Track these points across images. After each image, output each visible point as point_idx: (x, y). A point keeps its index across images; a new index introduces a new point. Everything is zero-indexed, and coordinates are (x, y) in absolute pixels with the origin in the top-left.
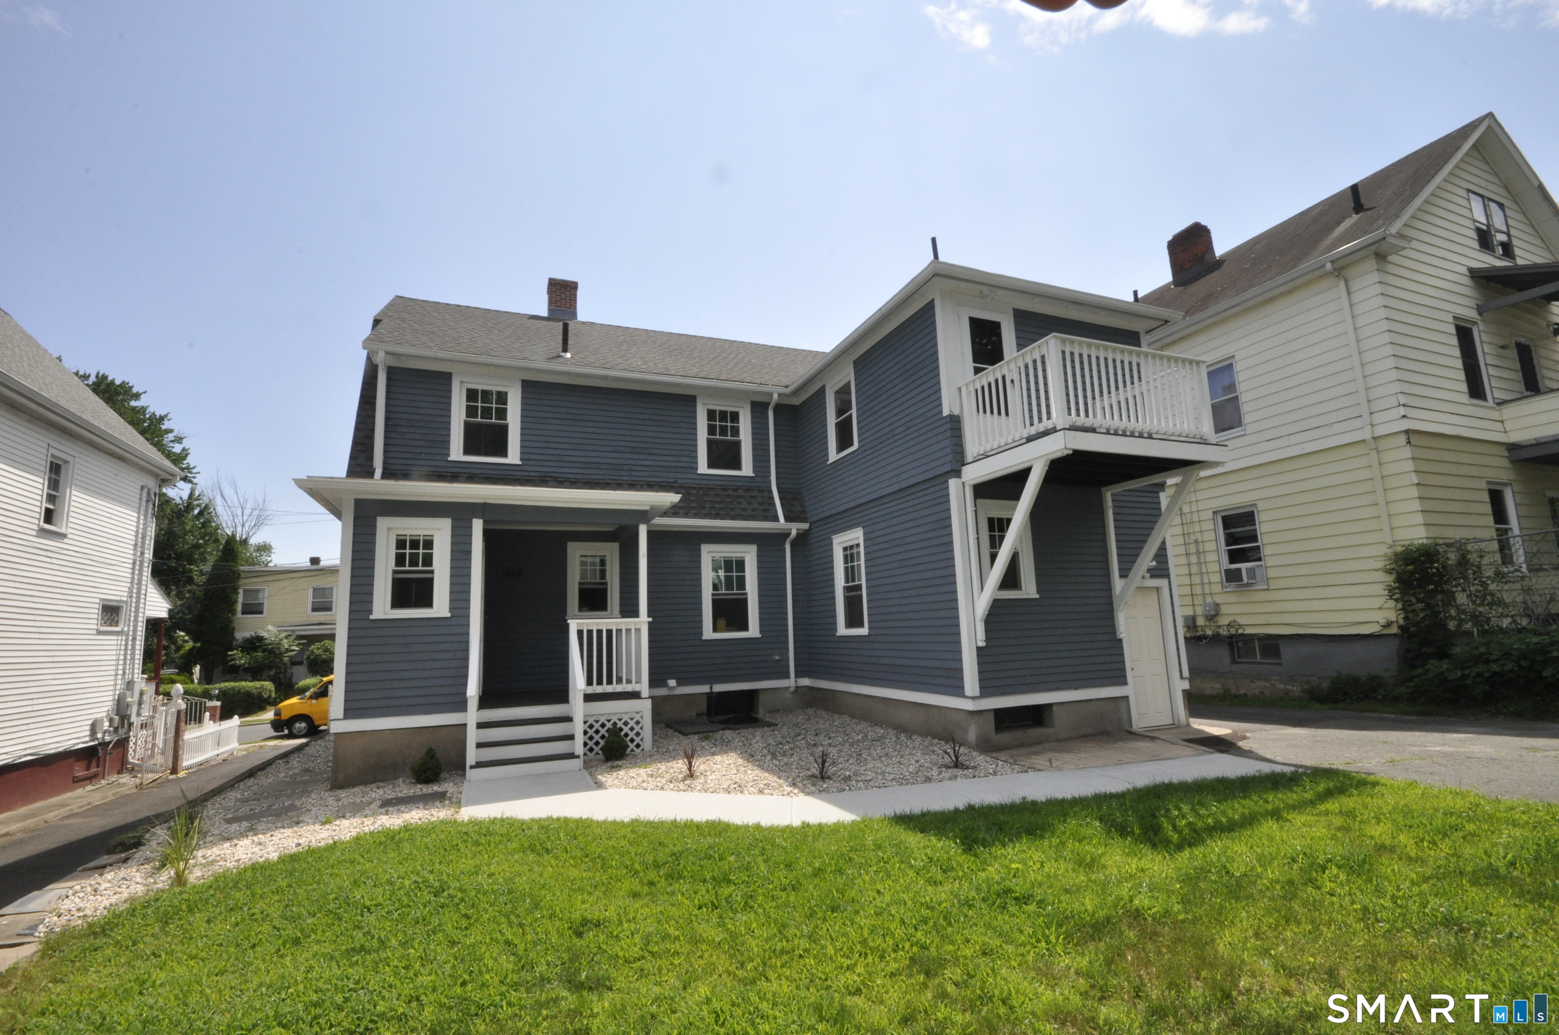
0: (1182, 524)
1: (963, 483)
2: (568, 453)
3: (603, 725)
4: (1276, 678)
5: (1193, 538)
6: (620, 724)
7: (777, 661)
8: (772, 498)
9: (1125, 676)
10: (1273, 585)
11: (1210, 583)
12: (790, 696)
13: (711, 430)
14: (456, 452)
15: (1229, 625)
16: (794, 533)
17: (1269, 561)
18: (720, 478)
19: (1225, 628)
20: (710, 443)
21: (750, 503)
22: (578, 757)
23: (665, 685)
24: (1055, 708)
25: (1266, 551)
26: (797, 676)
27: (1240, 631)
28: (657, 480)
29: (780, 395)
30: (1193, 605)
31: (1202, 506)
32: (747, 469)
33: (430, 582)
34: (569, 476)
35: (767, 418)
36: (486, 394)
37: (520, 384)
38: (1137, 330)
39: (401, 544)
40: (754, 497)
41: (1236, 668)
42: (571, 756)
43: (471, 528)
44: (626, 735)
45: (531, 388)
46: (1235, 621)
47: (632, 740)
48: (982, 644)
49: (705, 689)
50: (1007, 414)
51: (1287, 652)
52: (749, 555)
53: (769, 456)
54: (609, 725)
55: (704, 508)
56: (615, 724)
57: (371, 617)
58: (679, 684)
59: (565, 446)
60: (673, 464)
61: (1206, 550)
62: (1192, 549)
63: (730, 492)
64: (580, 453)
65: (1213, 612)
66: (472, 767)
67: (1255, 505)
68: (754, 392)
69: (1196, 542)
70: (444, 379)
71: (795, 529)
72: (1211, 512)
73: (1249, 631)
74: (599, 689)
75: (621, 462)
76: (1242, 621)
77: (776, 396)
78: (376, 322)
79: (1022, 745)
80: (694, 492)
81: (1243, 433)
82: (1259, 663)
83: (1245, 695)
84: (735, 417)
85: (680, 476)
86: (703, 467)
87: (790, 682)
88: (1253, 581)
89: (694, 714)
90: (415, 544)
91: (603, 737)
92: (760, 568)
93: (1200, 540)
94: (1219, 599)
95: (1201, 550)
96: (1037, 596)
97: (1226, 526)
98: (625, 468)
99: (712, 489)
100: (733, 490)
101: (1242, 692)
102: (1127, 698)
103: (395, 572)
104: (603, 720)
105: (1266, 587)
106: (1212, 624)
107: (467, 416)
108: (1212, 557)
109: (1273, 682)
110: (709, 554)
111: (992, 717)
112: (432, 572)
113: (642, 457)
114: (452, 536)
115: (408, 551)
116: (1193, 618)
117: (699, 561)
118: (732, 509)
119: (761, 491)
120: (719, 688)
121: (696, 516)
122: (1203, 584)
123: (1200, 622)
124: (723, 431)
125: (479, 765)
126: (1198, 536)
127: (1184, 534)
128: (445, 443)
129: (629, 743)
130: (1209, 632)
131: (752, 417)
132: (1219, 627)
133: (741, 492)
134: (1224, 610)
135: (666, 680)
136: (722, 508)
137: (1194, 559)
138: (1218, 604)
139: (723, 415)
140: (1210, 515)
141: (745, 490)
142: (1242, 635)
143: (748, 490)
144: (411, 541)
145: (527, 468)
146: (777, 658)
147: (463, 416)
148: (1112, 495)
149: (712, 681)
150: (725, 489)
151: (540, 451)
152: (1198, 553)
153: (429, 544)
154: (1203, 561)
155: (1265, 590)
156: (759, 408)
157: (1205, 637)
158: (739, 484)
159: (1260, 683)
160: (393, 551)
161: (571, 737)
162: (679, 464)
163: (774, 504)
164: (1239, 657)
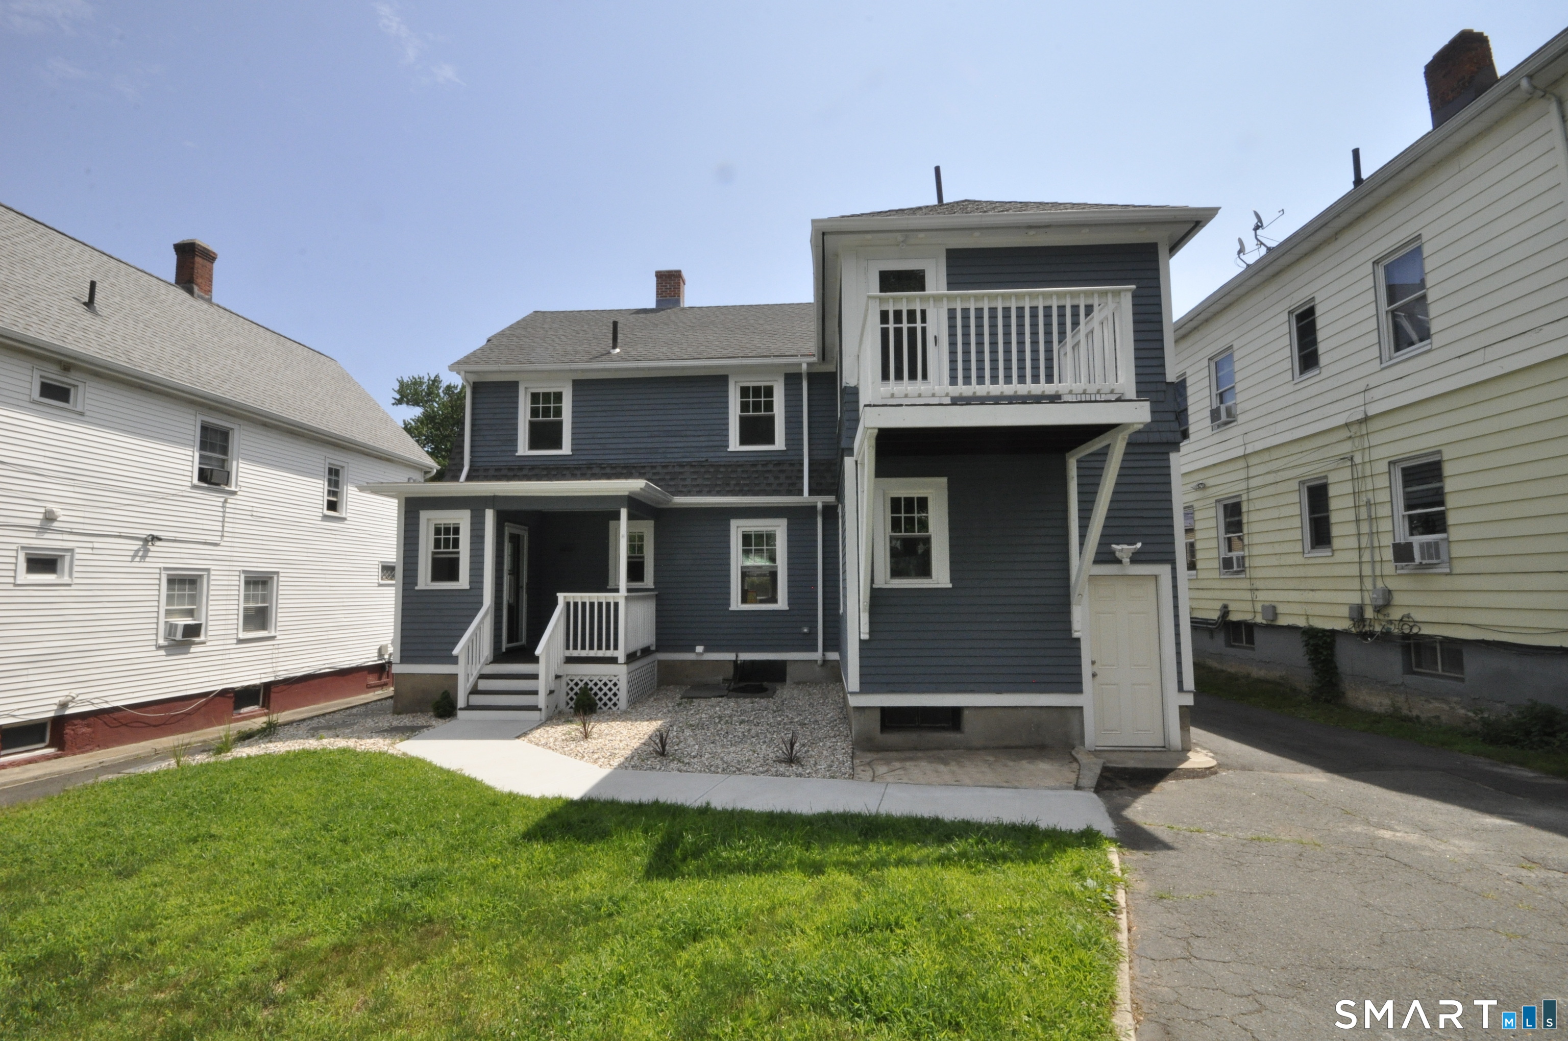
0: (1353, 479)
1: (856, 462)
2: (610, 441)
3: (577, 684)
4: (1455, 699)
5: (1364, 499)
6: (591, 685)
7: (805, 634)
8: (802, 471)
9: (1080, 683)
10: (1458, 567)
11: (1382, 561)
12: (818, 669)
13: (744, 407)
14: (523, 449)
15: (1401, 620)
16: (820, 506)
17: (1454, 534)
18: (752, 454)
19: (1397, 623)
20: (743, 420)
21: (776, 478)
22: (540, 710)
23: (693, 650)
24: (966, 712)
25: (1452, 518)
26: (825, 649)
27: (1415, 630)
28: (689, 460)
29: (808, 364)
30: (1361, 590)
31: (1376, 454)
32: (780, 443)
33: (457, 559)
34: (611, 462)
35: (802, 389)
36: (547, 396)
37: (571, 384)
38: (1155, 241)
39: (438, 531)
40: (782, 471)
41: (1411, 679)
42: (535, 708)
43: (484, 516)
44: (596, 694)
45: (579, 385)
46: (1408, 616)
47: (601, 699)
48: (865, 636)
49: (731, 656)
50: (925, 376)
51: (1472, 664)
52: (780, 528)
53: (802, 428)
54: (581, 684)
55: (728, 485)
56: (586, 684)
57: (417, 588)
58: (706, 650)
59: (607, 435)
60: (704, 444)
61: (1379, 515)
62: (1363, 513)
63: (760, 468)
64: (621, 441)
65: (1380, 602)
66: (461, 709)
67: (1439, 452)
68: (786, 365)
69: (1368, 504)
70: (512, 387)
71: (820, 501)
72: (1386, 462)
73: (1426, 631)
74: (579, 653)
75: (657, 445)
76: (1417, 616)
77: (804, 366)
78: (489, 341)
79: (915, 749)
80: (722, 469)
81: (1429, 347)
82: (1439, 676)
83: (1418, 717)
84: (769, 391)
85: (712, 454)
86: (734, 444)
87: (818, 656)
88: (1434, 561)
89: (720, 678)
90: (447, 531)
91: (576, 694)
92: (789, 541)
93: (1372, 502)
94: (1392, 584)
95: (1373, 516)
96: (950, 586)
97: (1406, 483)
98: (660, 451)
99: (742, 466)
100: (763, 465)
101: (1415, 713)
102: (1080, 709)
103: (434, 553)
104: (576, 679)
105: (1448, 570)
106: (1381, 617)
107: (532, 417)
108: (1385, 525)
109: (1453, 705)
110: (738, 528)
111: (877, 716)
112: (458, 553)
113: (677, 439)
114: (471, 524)
115: (442, 537)
116: (1360, 609)
117: (728, 536)
118: (758, 484)
119: (792, 465)
120: (745, 656)
121: (719, 493)
122: (1373, 562)
123: (1369, 614)
124: (757, 406)
125: (469, 707)
126: (1370, 495)
127: (1354, 493)
128: (513, 441)
129: (598, 702)
130: (1378, 629)
131: (786, 390)
132: (1391, 622)
133: (770, 467)
134: (1398, 599)
135: (695, 646)
136: (747, 485)
137: (1365, 528)
138: (1390, 591)
139: (757, 391)
140: (1383, 467)
141: (775, 465)
142: (1416, 634)
143: (779, 463)
144: (445, 528)
145: (576, 458)
146: (806, 630)
147: (528, 417)
148: (1078, 461)
149: (737, 649)
150: (754, 465)
151: (588, 441)
152: (1370, 519)
153: (456, 530)
154: (1375, 530)
155: (1447, 574)
156: (792, 380)
157: (1371, 634)
158: (769, 459)
159: (1437, 704)
160: (432, 537)
161: (535, 693)
162: (711, 444)
163: (802, 478)
164: (1419, 665)
